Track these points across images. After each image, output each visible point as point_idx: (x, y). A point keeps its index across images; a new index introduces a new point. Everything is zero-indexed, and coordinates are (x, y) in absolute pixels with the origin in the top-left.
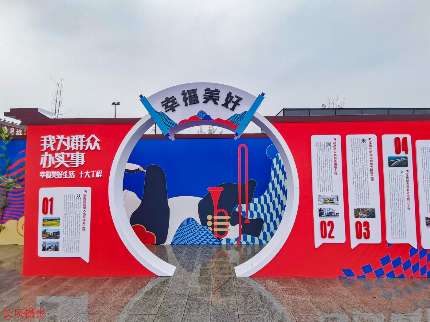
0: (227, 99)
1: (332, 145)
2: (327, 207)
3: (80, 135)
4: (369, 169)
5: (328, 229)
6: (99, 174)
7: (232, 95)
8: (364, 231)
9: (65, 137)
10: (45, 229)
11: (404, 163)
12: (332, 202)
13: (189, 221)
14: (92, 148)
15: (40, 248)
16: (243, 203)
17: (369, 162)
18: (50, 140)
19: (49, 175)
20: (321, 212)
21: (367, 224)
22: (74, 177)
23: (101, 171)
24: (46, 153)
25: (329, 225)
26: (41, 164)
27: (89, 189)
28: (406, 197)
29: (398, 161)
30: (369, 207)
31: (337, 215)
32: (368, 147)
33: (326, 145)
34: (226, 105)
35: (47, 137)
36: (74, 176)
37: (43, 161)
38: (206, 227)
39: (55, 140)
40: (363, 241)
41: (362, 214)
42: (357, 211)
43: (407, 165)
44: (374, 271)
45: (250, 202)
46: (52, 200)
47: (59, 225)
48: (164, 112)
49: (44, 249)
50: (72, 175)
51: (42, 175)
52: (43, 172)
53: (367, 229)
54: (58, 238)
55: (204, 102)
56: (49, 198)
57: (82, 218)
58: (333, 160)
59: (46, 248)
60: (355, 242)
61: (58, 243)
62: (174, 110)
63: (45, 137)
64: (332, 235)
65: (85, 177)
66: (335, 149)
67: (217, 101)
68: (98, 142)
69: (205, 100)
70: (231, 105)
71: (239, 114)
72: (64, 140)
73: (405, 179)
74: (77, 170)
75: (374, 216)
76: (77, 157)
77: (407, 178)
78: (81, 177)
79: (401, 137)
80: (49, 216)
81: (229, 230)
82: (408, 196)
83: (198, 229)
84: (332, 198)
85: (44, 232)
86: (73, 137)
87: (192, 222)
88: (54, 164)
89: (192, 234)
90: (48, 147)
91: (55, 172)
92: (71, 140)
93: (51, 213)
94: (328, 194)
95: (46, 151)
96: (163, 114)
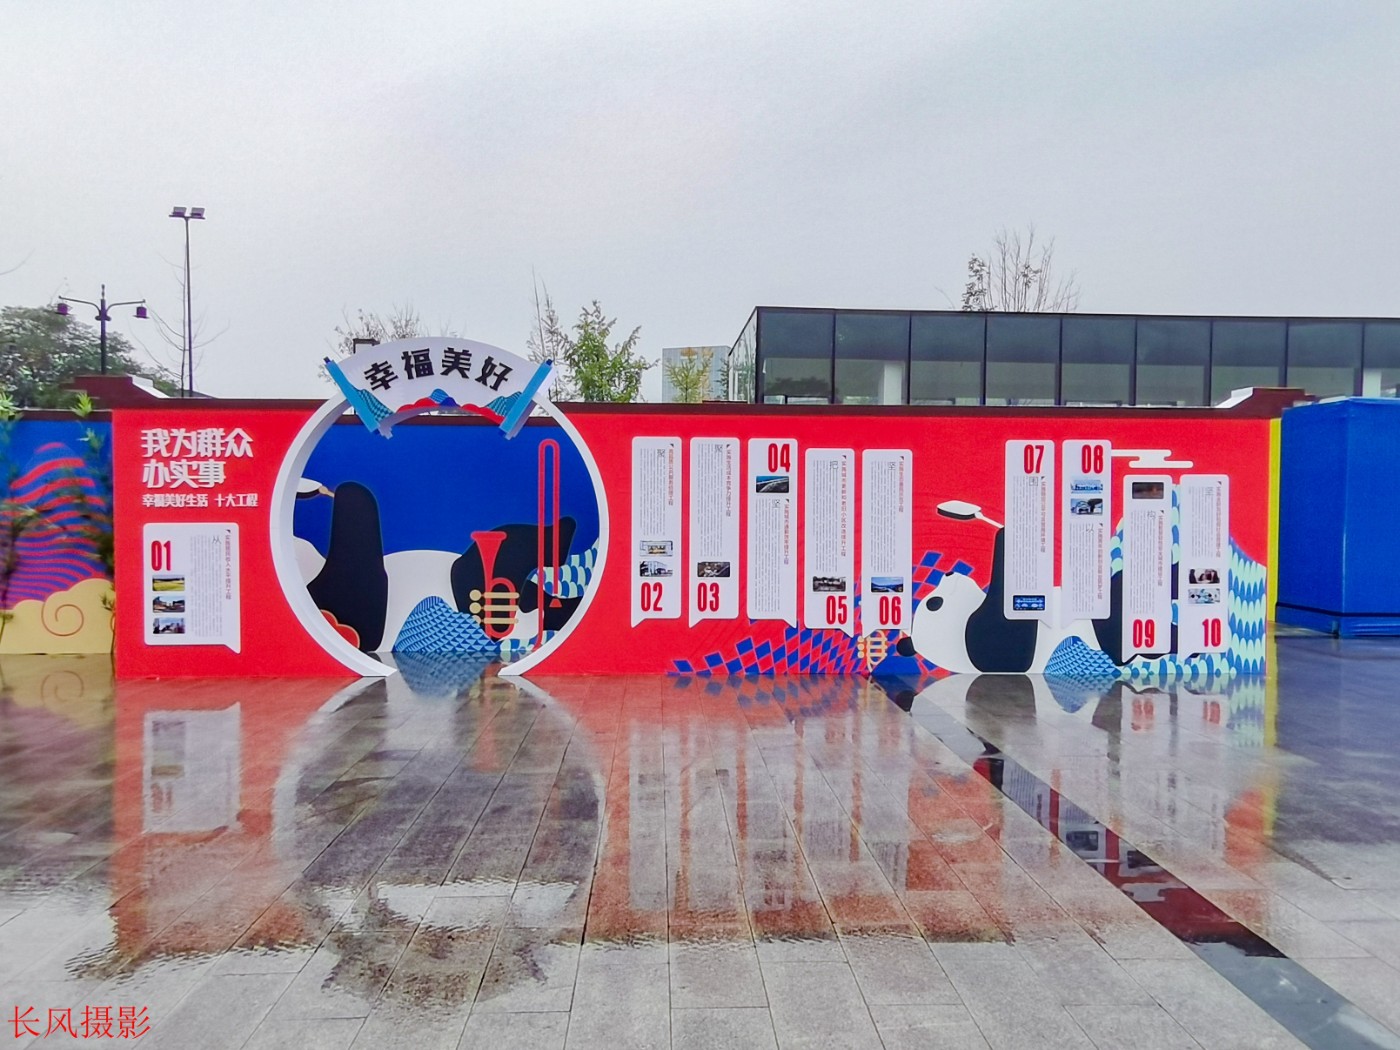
0: (484, 370)
1: (667, 454)
2: (655, 561)
3: (215, 430)
4: (724, 497)
5: (654, 595)
6: (252, 500)
7: (493, 362)
8: (710, 597)
9: (186, 432)
10: (157, 596)
11: (782, 488)
12: (662, 550)
13: (432, 602)
14: (239, 454)
15: (148, 628)
16: (548, 564)
17: (725, 485)
18: (160, 438)
19: (159, 501)
20: (643, 570)
21: (715, 586)
22: (206, 505)
23: (256, 495)
24: (153, 461)
25: (655, 589)
26: (145, 480)
27: (234, 527)
28: (783, 544)
29: (773, 483)
30: (721, 559)
31: (669, 573)
32: (725, 460)
33: (657, 454)
34: (482, 379)
35: (154, 431)
36: (206, 502)
37: (148, 476)
38: (468, 615)
39: (169, 438)
40: (708, 614)
41: (709, 571)
42: (702, 566)
43: (787, 491)
44: (724, 663)
45: (562, 563)
46: (168, 545)
47: (183, 589)
48: (369, 389)
49: (157, 631)
50: (203, 501)
51: (148, 500)
52: (148, 496)
53: (716, 595)
54: (183, 610)
55: (443, 373)
56: (163, 543)
57: (224, 578)
58: (667, 480)
59: (161, 629)
60: (695, 617)
61: (182, 620)
62: (387, 387)
63: (150, 433)
64: (659, 606)
65: (227, 505)
66: (671, 461)
67: (466, 372)
68: (248, 442)
69: (445, 368)
70: (492, 380)
71: (506, 396)
72: (185, 438)
73: (783, 514)
74: (212, 492)
75: (727, 574)
76: (212, 470)
77: (787, 512)
78: (220, 505)
79: (780, 442)
80: (163, 572)
81: (518, 621)
82: (786, 542)
83: (451, 620)
84: (663, 544)
85: (156, 602)
86: (203, 431)
87: (437, 605)
88: (169, 481)
89: (437, 630)
90: (156, 450)
91: (172, 495)
92: (198, 438)
93: (168, 568)
94: (657, 539)
95: (151, 457)
96: (368, 393)
